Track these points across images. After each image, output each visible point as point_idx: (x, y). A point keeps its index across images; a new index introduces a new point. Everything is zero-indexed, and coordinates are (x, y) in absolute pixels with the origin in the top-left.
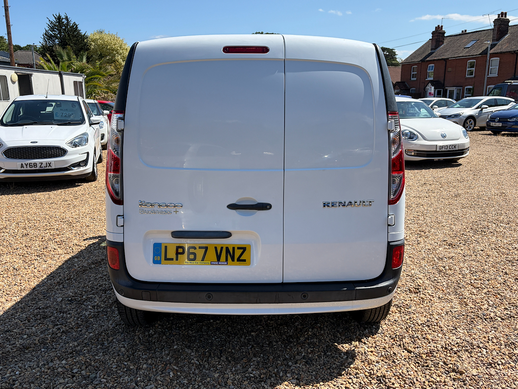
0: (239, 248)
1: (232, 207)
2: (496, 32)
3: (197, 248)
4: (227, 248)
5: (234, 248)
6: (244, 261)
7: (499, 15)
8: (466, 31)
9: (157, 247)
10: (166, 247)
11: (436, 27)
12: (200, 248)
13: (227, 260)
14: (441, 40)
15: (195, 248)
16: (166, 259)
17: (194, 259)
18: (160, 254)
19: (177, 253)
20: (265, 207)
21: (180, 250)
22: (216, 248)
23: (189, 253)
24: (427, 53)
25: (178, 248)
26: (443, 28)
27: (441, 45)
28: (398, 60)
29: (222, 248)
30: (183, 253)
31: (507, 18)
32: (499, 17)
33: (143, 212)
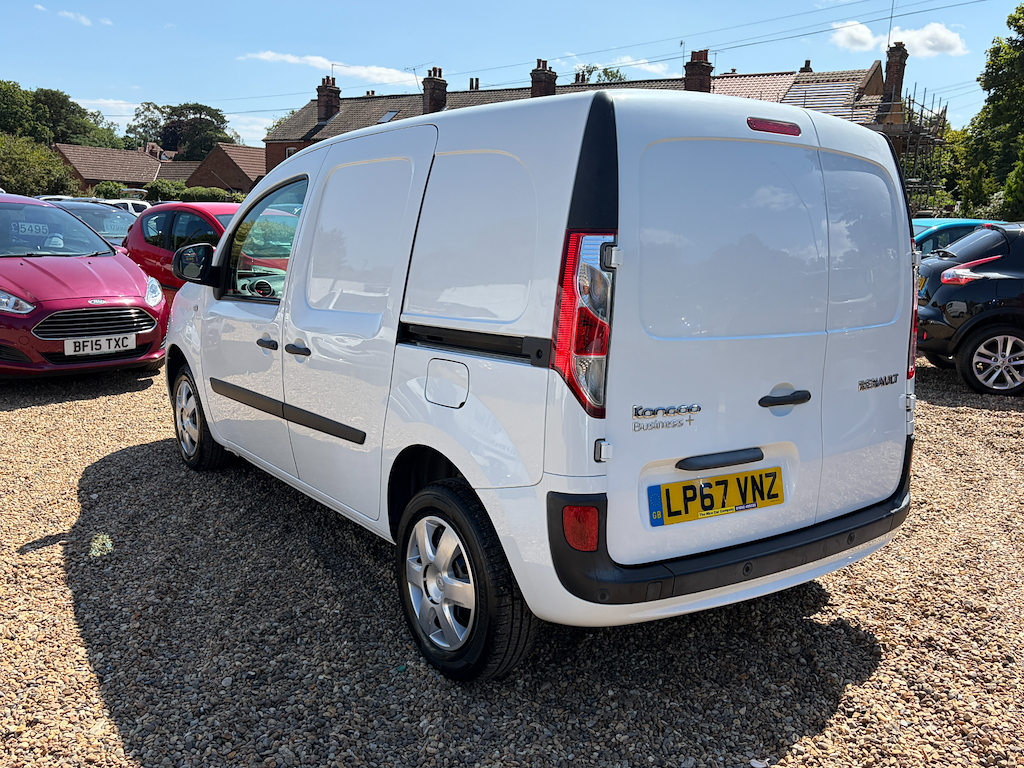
0: (767, 476)
1: (765, 402)
2: (428, 101)
3: (714, 484)
4: (753, 477)
5: (761, 476)
6: (776, 496)
7: (430, 71)
8: (373, 92)
9: (654, 493)
10: (667, 491)
11: (324, 80)
12: (718, 483)
13: (755, 499)
14: (334, 104)
15: (709, 485)
16: (671, 514)
17: (711, 507)
18: (661, 506)
19: (687, 500)
20: (802, 397)
21: (690, 494)
22: (738, 479)
23: (704, 497)
24: (312, 126)
25: (686, 489)
26: (336, 81)
27: (336, 113)
28: (226, 131)
29: (746, 478)
30: (693, 498)
31: (442, 78)
32: (430, 75)
33: (638, 428)
